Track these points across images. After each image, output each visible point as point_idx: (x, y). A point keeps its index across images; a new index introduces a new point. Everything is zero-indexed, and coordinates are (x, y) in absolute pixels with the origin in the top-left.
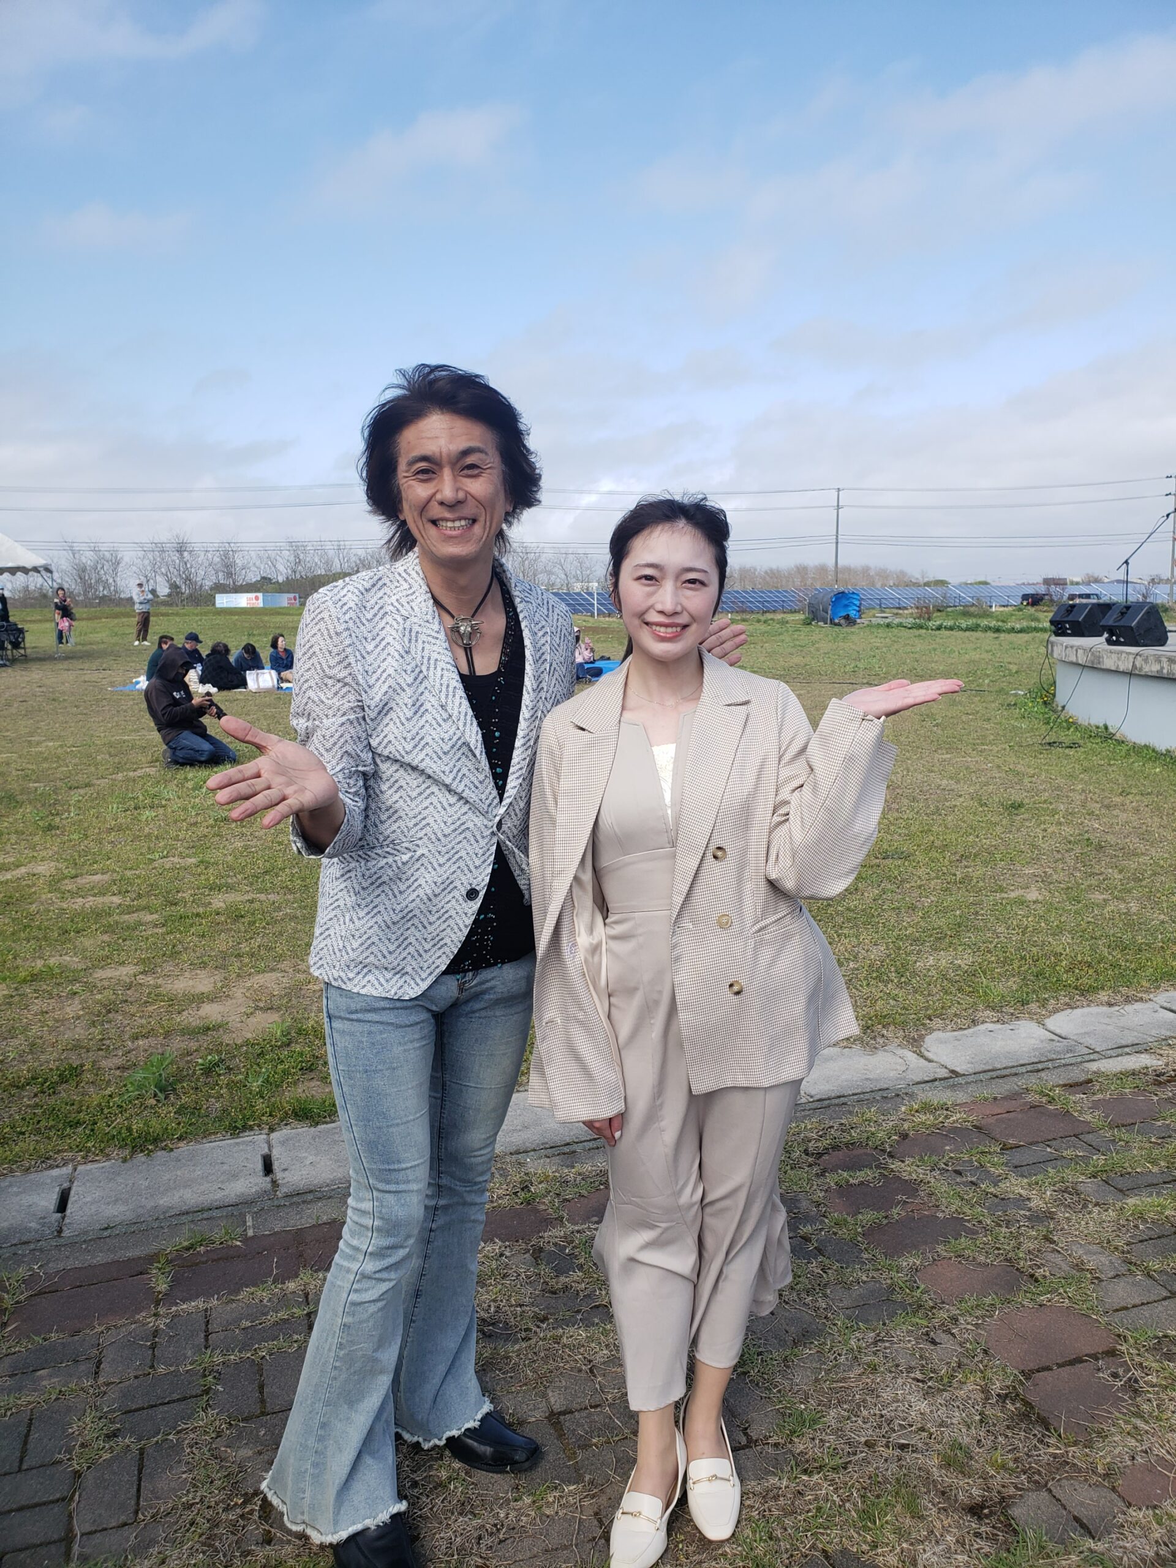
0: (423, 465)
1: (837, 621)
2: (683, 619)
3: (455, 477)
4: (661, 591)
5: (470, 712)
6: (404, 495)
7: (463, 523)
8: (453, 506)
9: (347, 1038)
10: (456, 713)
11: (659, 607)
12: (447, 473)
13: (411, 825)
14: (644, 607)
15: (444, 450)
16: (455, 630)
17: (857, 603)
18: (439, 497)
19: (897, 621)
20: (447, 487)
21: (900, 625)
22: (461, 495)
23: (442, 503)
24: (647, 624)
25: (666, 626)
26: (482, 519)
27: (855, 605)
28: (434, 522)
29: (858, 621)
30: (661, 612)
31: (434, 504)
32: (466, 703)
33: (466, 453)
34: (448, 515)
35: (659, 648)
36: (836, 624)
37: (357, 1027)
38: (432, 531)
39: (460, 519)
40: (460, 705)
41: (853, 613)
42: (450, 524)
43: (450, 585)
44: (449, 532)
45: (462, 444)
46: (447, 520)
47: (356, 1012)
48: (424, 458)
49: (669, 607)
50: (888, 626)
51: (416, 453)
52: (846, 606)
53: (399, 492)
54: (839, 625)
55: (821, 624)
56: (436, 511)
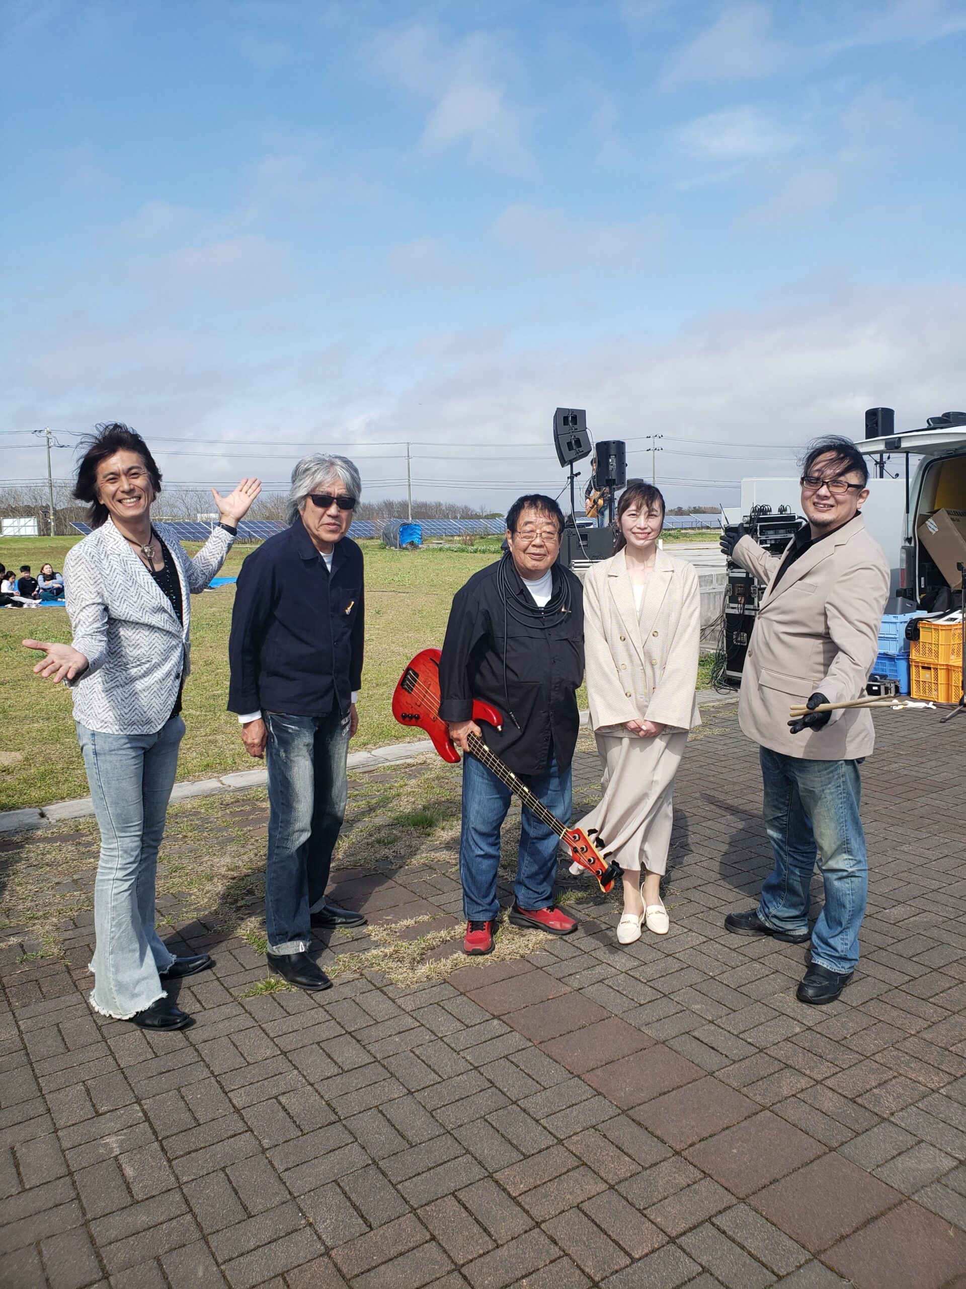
0: (111, 476)
1: (404, 546)
2: (648, 530)
3: (128, 480)
4: (638, 520)
5: (162, 592)
6: (102, 491)
7: (135, 499)
8: (130, 492)
9: (108, 764)
10: (155, 594)
11: (638, 526)
12: (123, 478)
13: (147, 649)
14: (632, 526)
15: (121, 468)
16: (143, 551)
17: (419, 532)
18: (121, 489)
19: (447, 546)
20: (124, 484)
21: (449, 549)
22: (132, 487)
23: (123, 492)
24: (633, 533)
25: (641, 533)
26: (143, 497)
27: (418, 534)
28: (120, 501)
29: (420, 546)
30: (639, 528)
31: (119, 492)
32: (159, 589)
33: (130, 469)
34: (127, 497)
35: (640, 543)
36: (404, 549)
37: (114, 758)
38: (119, 505)
39: (133, 498)
40: (156, 589)
41: (416, 540)
42: (128, 501)
43: (133, 532)
44: (129, 505)
45: (129, 465)
46: (127, 499)
47: (114, 750)
48: (112, 473)
49: (643, 526)
50: (441, 549)
51: (107, 472)
52: (411, 534)
53: (99, 490)
54: (406, 549)
55: (393, 548)
56: (120, 495)
